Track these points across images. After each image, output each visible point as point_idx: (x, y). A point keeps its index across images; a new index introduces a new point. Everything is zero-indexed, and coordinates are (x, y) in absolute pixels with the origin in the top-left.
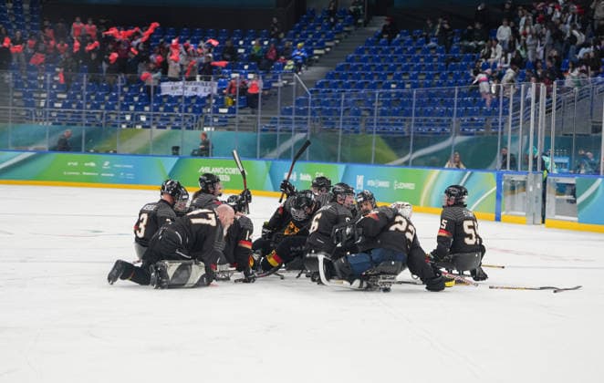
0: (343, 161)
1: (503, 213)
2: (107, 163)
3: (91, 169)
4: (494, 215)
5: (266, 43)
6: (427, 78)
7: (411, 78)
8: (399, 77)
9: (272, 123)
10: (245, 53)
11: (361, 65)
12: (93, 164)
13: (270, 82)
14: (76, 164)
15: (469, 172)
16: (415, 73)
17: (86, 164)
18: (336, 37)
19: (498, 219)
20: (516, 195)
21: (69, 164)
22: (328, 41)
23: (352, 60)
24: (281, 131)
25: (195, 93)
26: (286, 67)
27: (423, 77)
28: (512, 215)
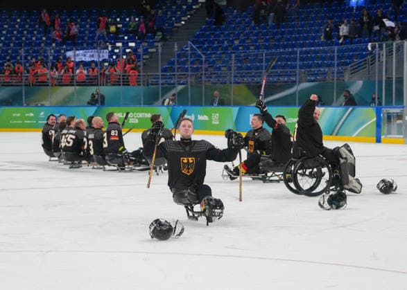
0: (236, 104)
1: (382, 137)
2: (42, 113)
3: (30, 118)
4: (375, 139)
5: (137, 19)
6: (265, 41)
7: (252, 42)
8: (243, 41)
9: (155, 79)
10: (123, 27)
11: (213, 34)
12: (32, 115)
13: (147, 49)
14: (19, 115)
15: (351, 109)
16: (255, 38)
17: (27, 115)
18: (188, 13)
19: (379, 141)
20: (392, 123)
21: (14, 115)
22: (184, 16)
23: (205, 30)
24: (162, 84)
25: (93, 59)
26: (156, 37)
27: (262, 41)
28: (390, 138)
